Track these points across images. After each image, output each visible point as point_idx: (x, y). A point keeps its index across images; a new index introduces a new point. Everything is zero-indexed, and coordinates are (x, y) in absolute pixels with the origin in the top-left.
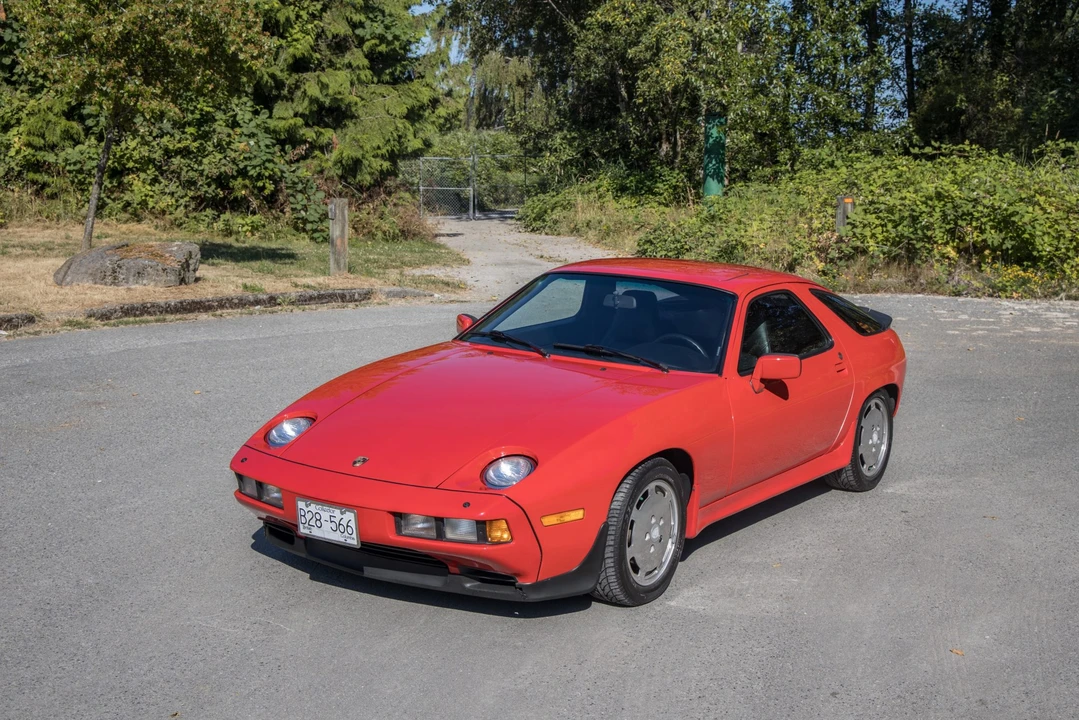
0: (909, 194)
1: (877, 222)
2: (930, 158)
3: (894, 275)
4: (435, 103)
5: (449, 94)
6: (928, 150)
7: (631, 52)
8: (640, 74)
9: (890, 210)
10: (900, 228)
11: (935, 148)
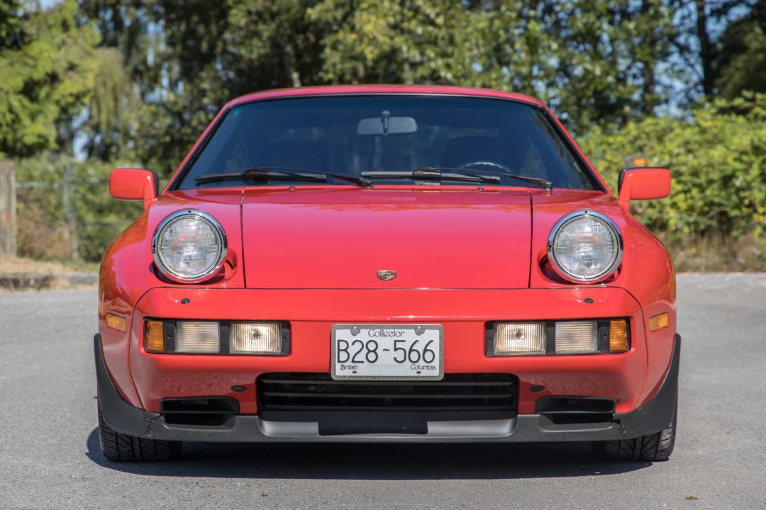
0: (717, 153)
1: (679, 187)
2: (743, 112)
3: (704, 253)
4: (53, 78)
5: (72, 67)
6: (738, 102)
7: (313, 13)
8: (328, 40)
9: (695, 173)
10: (708, 192)
11: (747, 100)
